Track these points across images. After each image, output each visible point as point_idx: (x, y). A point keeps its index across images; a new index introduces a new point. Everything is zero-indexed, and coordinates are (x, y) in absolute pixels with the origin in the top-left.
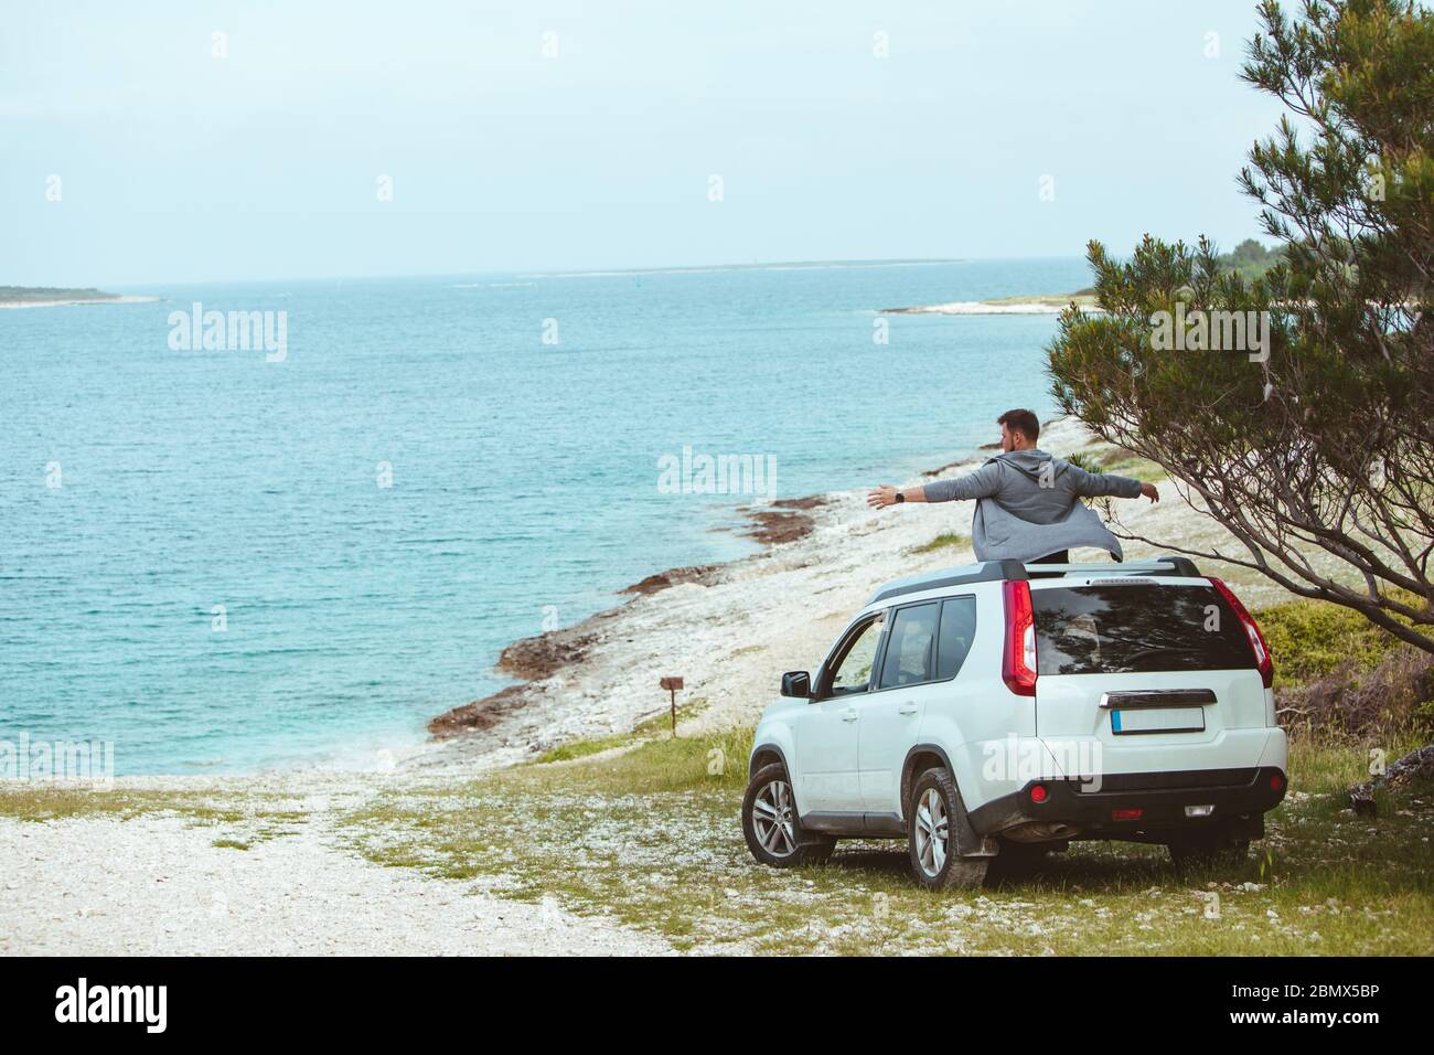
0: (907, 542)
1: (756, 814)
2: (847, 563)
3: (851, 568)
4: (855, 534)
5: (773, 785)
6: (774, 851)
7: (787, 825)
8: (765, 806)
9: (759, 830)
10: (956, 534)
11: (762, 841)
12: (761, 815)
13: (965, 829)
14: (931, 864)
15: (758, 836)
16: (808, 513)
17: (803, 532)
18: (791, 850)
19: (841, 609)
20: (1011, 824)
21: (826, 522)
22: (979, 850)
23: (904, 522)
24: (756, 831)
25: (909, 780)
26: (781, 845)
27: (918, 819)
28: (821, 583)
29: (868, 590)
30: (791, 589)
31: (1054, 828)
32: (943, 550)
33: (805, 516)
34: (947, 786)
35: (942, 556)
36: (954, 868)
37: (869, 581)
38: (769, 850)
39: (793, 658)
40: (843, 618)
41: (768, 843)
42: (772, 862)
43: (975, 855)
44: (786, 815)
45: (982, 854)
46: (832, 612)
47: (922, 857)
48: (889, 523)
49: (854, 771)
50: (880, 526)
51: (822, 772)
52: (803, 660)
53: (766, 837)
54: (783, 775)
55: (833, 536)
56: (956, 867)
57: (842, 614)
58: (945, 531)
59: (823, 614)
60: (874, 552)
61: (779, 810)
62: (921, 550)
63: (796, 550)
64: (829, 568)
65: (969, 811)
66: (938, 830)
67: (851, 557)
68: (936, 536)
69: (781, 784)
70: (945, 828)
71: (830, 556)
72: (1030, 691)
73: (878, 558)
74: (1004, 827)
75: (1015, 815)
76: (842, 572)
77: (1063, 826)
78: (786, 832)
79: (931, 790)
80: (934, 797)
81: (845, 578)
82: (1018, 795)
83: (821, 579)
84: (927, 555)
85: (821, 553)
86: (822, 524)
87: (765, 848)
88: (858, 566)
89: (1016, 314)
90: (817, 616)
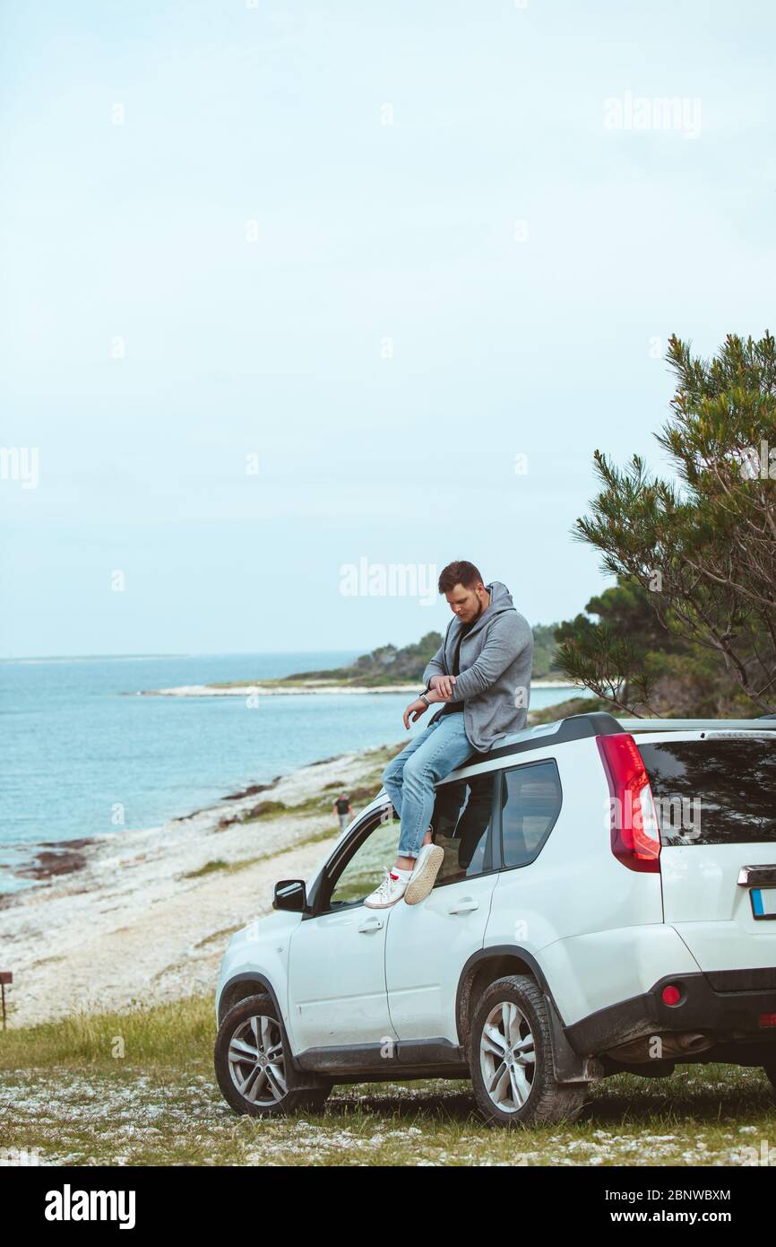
0: (179, 870)
1: (232, 1056)
2: (126, 887)
3: (131, 892)
4: (125, 865)
5: (254, 1020)
6: (257, 1098)
7: (272, 1067)
8: (244, 1047)
9: (236, 1075)
10: (224, 860)
11: (241, 1088)
12: (239, 1057)
13: (562, 1048)
14: (508, 1095)
15: (235, 1082)
16: (79, 851)
17: (77, 867)
18: (279, 1097)
19: (128, 924)
20: (630, 1037)
21: (95, 857)
22: (581, 1074)
23: (170, 855)
24: (233, 1077)
25: (467, 994)
26: (265, 1092)
27: (484, 1043)
28: (105, 904)
29: (151, 908)
30: (79, 910)
31: (687, 1040)
32: (214, 875)
33: (77, 855)
34: (533, 996)
35: (214, 879)
36: (547, 1099)
37: (149, 901)
38: (250, 1098)
39: (90, 966)
40: (133, 931)
41: (248, 1090)
42: (254, 1112)
43: (576, 1080)
44: (271, 1056)
45: (584, 1079)
46: (122, 926)
47: (493, 1089)
48: (156, 856)
49: (382, 992)
50: (148, 859)
51: (324, 1000)
52: (100, 968)
53: (245, 1083)
54: (269, 1006)
55: (106, 868)
56: (549, 1097)
57: (132, 928)
58: (214, 859)
59: (113, 928)
60: (149, 878)
61: (262, 1050)
62: (192, 875)
63: (74, 881)
64: (110, 892)
65: (568, 1024)
66: (517, 1053)
67: (128, 883)
68: (206, 863)
69: (264, 1020)
70: (528, 1049)
71: (108, 883)
72: (654, 866)
73: (154, 883)
74: (620, 1042)
75: (640, 1024)
76: (123, 895)
77: (700, 1036)
78: (272, 1076)
79: (505, 1005)
80: (510, 1013)
81: (126, 900)
82: (643, 998)
83: (104, 902)
84: (199, 880)
85: (99, 881)
86: (92, 859)
87: (246, 1097)
88: (137, 889)
89: (236, 695)
90: (108, 931)
